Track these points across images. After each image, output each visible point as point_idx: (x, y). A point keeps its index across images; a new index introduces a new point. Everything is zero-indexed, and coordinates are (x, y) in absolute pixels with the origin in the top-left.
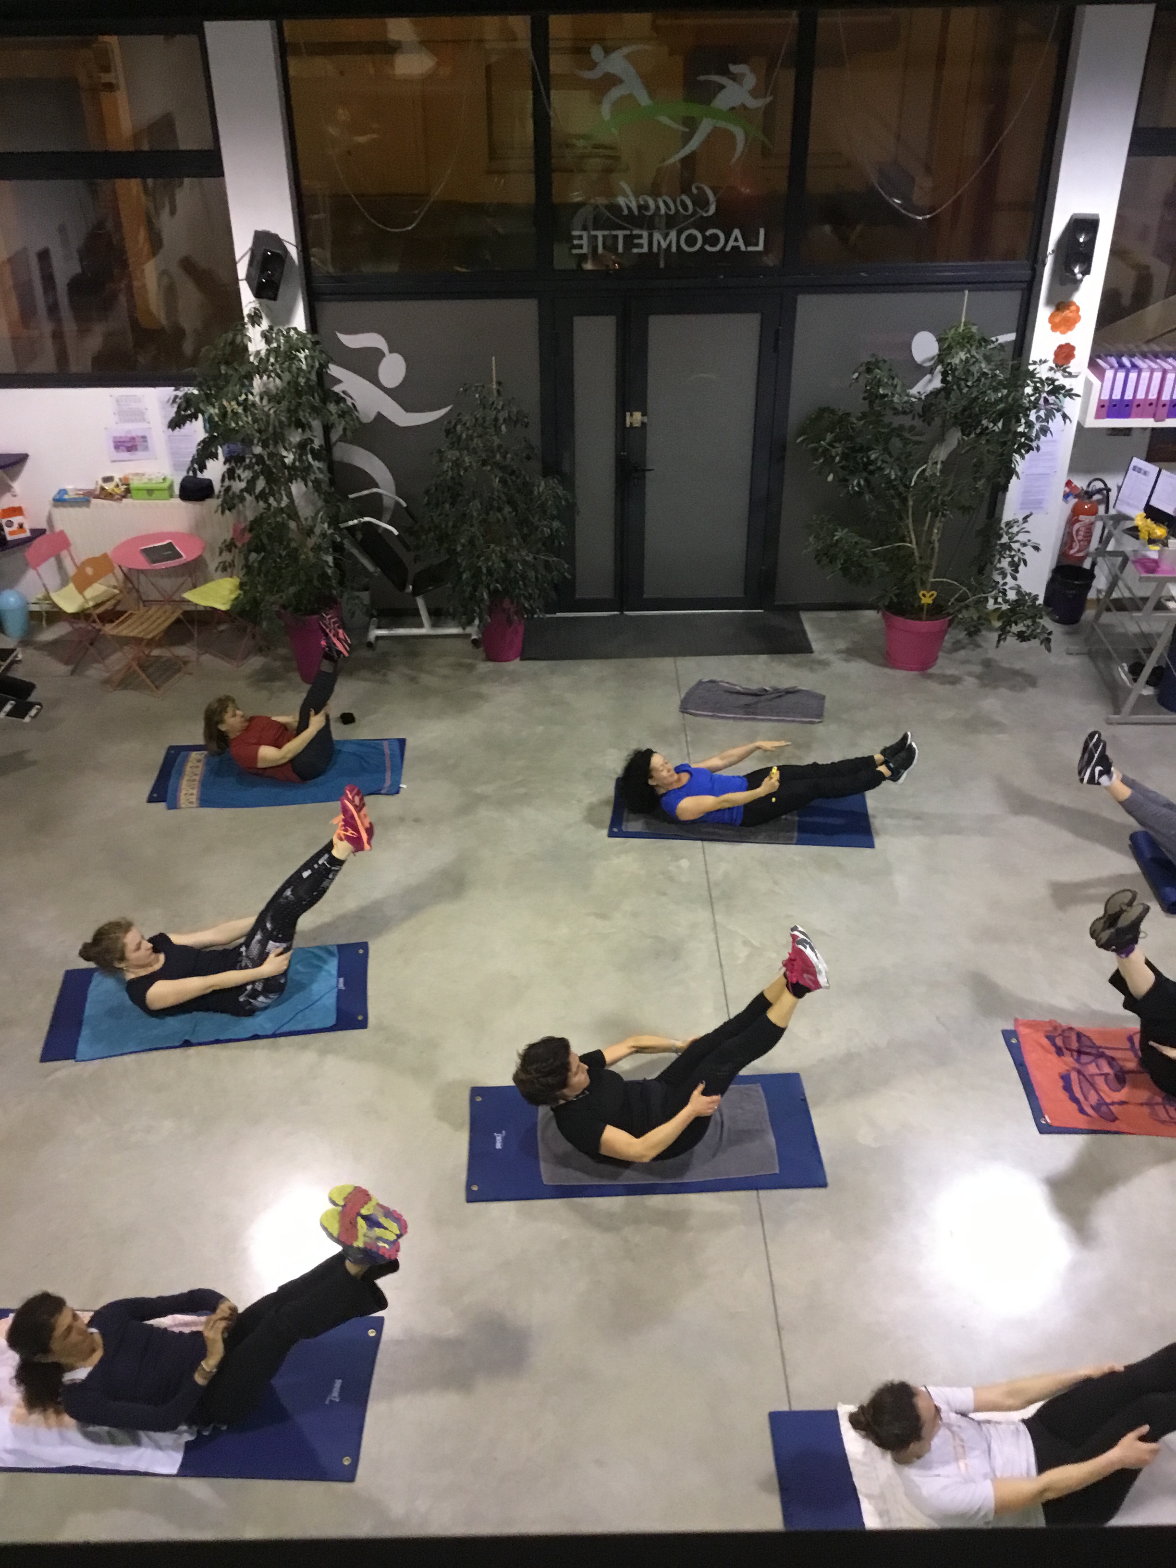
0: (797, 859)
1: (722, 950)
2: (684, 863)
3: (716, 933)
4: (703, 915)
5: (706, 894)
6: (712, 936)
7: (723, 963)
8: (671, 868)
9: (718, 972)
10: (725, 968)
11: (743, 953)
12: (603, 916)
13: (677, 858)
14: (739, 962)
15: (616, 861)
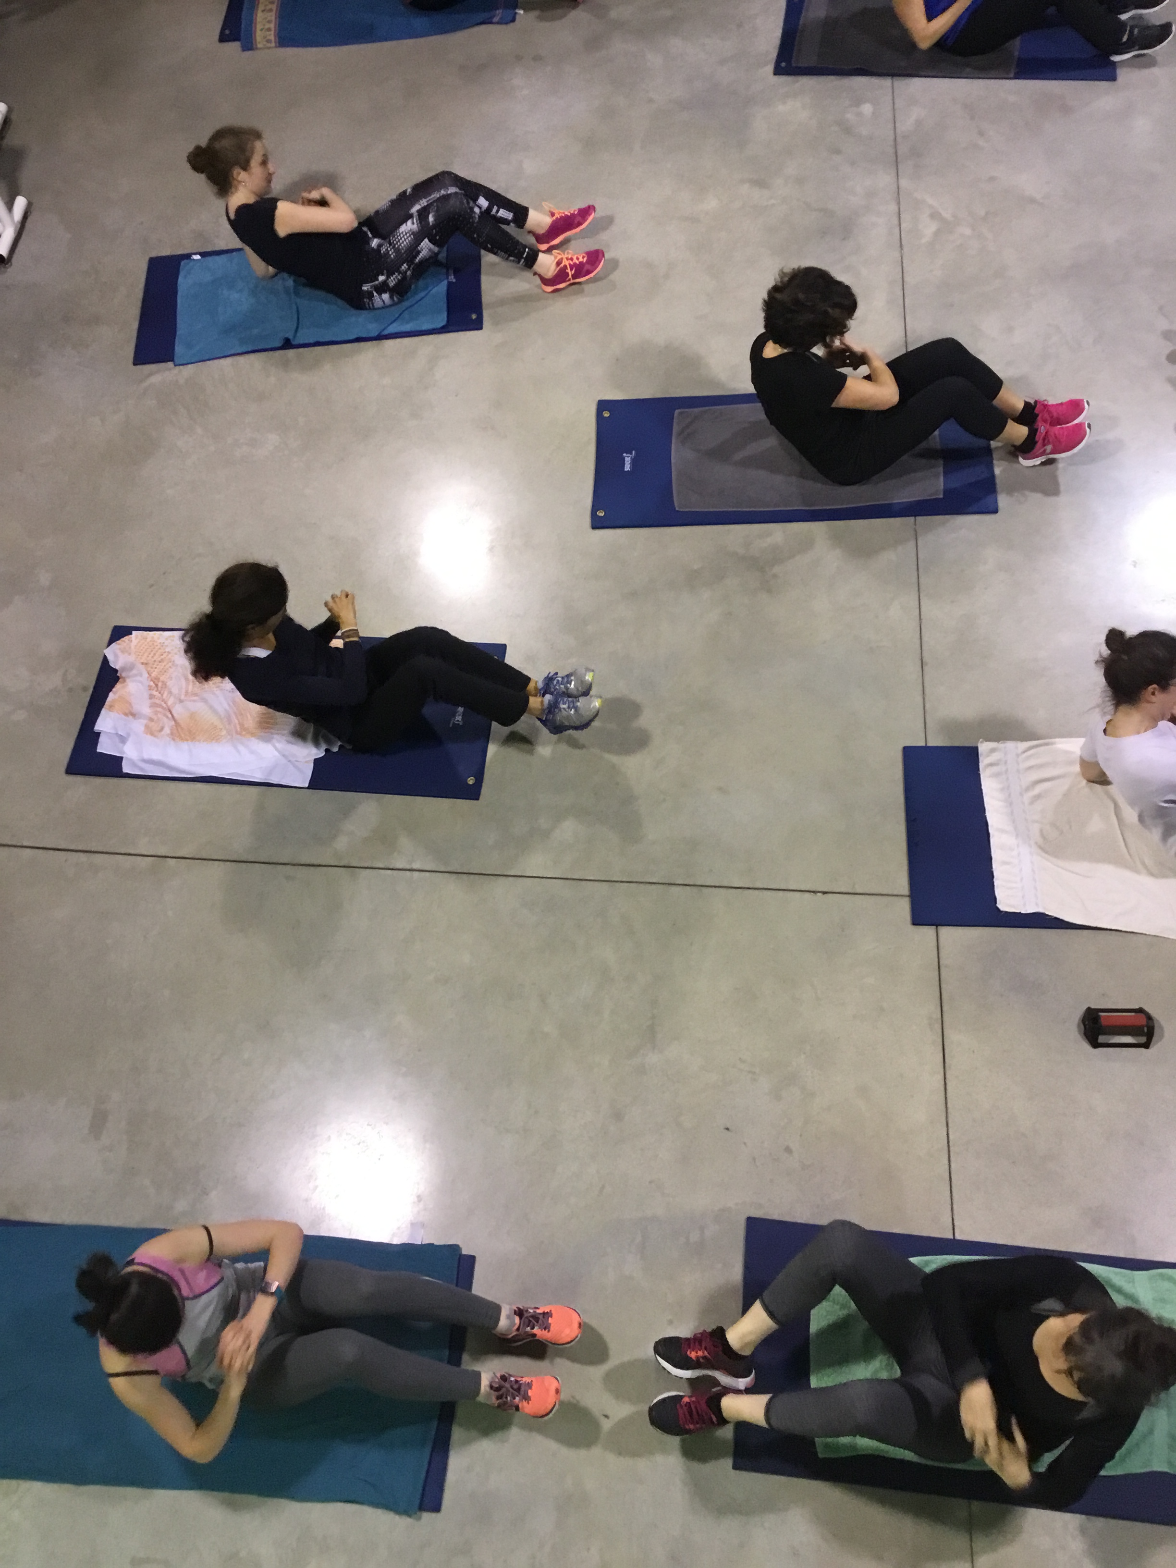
0: (1012, 99)
1: (903, 226)
2: (867, 109)
3: (899, 203)
4: (884, 179)
5: (891, 151)
6: (893, 207)
7: (903, 243)
8: (849, 116)
9: (897, 254)
10: (905, 249)
11: (929, 228)
12: (761, 183)
13: (858, 102)
14: (924, 241)
15: (781, 108)
